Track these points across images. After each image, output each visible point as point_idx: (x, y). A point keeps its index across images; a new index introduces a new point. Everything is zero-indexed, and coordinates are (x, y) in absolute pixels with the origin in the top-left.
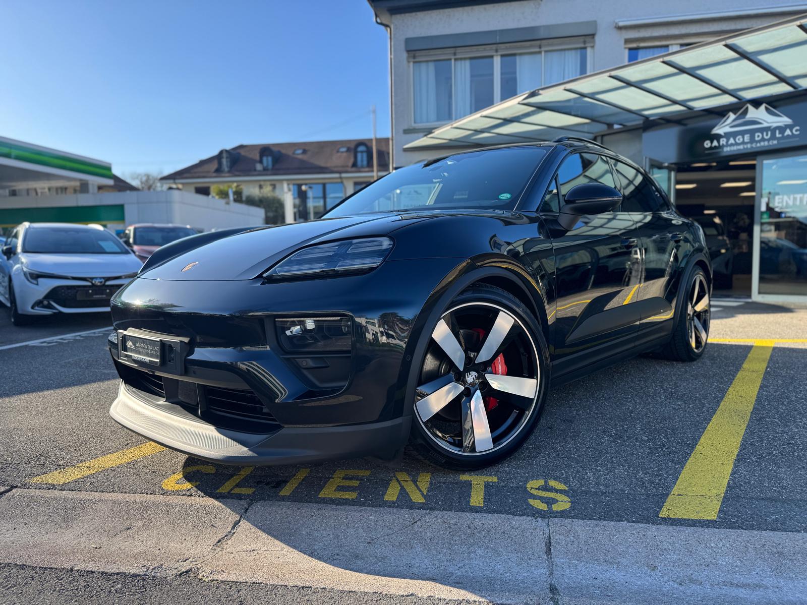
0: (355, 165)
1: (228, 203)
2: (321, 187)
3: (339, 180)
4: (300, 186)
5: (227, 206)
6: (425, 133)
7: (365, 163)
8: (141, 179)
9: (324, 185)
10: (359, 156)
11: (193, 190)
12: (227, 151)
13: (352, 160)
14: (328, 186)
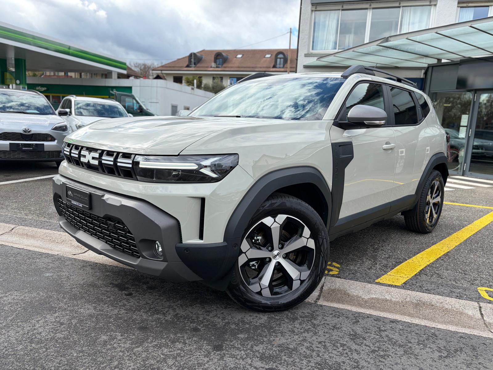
0: (275, 66)
1: (193, 89)
5: (193, 91)
6: (318, 57)
7: (282, 65)
8: (141, 67)
10: (278, 60)
12: (194, 54)
13: (273, 63)
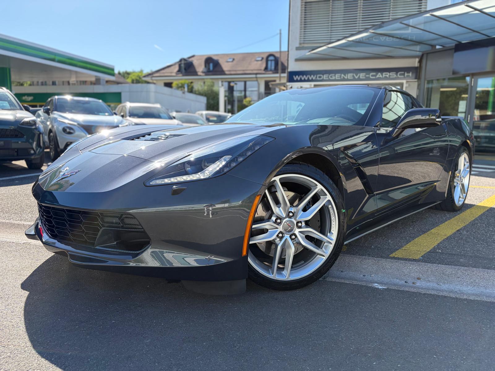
0: (266, 69)
1: (184, 93)
2: (243, 84)
3: (255, 79)
4: (229, 82)
5: (183, 95)
6: (310, 50)
7: (273, 68)
9: (245, 82)
10: (269, 63)
11: (163, 85)
12: (185, 60)
13: (264, 66)
14: (248, 83)
